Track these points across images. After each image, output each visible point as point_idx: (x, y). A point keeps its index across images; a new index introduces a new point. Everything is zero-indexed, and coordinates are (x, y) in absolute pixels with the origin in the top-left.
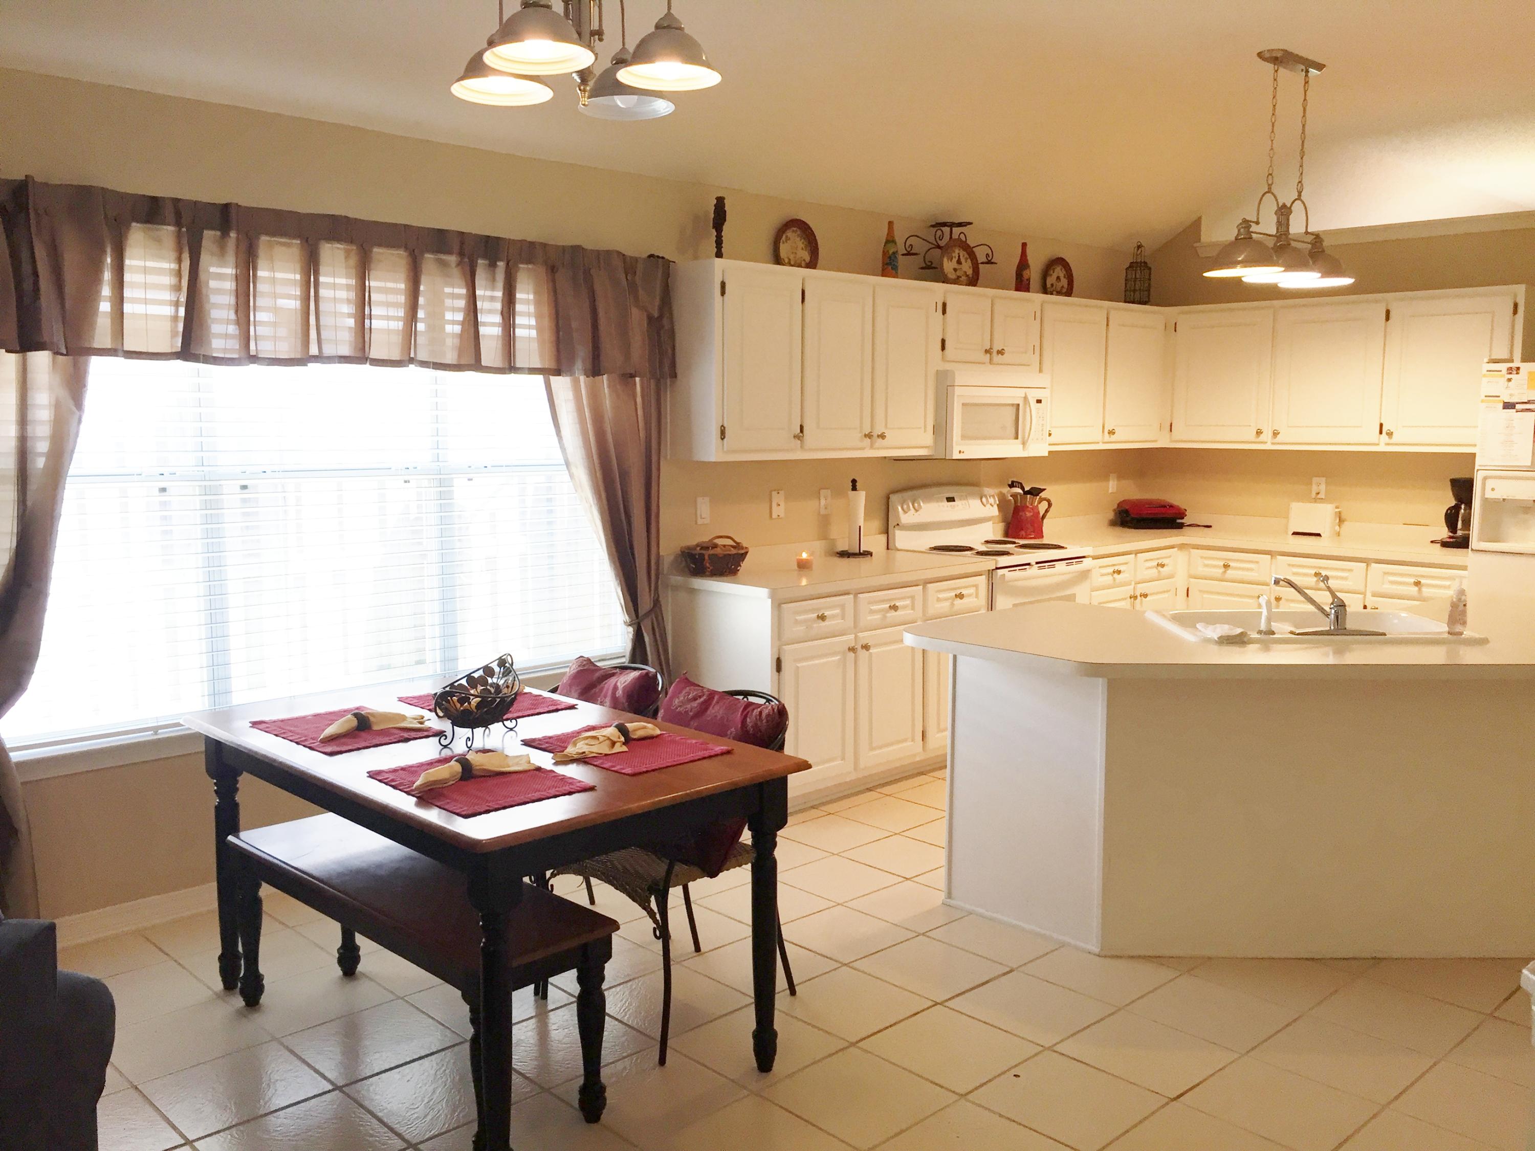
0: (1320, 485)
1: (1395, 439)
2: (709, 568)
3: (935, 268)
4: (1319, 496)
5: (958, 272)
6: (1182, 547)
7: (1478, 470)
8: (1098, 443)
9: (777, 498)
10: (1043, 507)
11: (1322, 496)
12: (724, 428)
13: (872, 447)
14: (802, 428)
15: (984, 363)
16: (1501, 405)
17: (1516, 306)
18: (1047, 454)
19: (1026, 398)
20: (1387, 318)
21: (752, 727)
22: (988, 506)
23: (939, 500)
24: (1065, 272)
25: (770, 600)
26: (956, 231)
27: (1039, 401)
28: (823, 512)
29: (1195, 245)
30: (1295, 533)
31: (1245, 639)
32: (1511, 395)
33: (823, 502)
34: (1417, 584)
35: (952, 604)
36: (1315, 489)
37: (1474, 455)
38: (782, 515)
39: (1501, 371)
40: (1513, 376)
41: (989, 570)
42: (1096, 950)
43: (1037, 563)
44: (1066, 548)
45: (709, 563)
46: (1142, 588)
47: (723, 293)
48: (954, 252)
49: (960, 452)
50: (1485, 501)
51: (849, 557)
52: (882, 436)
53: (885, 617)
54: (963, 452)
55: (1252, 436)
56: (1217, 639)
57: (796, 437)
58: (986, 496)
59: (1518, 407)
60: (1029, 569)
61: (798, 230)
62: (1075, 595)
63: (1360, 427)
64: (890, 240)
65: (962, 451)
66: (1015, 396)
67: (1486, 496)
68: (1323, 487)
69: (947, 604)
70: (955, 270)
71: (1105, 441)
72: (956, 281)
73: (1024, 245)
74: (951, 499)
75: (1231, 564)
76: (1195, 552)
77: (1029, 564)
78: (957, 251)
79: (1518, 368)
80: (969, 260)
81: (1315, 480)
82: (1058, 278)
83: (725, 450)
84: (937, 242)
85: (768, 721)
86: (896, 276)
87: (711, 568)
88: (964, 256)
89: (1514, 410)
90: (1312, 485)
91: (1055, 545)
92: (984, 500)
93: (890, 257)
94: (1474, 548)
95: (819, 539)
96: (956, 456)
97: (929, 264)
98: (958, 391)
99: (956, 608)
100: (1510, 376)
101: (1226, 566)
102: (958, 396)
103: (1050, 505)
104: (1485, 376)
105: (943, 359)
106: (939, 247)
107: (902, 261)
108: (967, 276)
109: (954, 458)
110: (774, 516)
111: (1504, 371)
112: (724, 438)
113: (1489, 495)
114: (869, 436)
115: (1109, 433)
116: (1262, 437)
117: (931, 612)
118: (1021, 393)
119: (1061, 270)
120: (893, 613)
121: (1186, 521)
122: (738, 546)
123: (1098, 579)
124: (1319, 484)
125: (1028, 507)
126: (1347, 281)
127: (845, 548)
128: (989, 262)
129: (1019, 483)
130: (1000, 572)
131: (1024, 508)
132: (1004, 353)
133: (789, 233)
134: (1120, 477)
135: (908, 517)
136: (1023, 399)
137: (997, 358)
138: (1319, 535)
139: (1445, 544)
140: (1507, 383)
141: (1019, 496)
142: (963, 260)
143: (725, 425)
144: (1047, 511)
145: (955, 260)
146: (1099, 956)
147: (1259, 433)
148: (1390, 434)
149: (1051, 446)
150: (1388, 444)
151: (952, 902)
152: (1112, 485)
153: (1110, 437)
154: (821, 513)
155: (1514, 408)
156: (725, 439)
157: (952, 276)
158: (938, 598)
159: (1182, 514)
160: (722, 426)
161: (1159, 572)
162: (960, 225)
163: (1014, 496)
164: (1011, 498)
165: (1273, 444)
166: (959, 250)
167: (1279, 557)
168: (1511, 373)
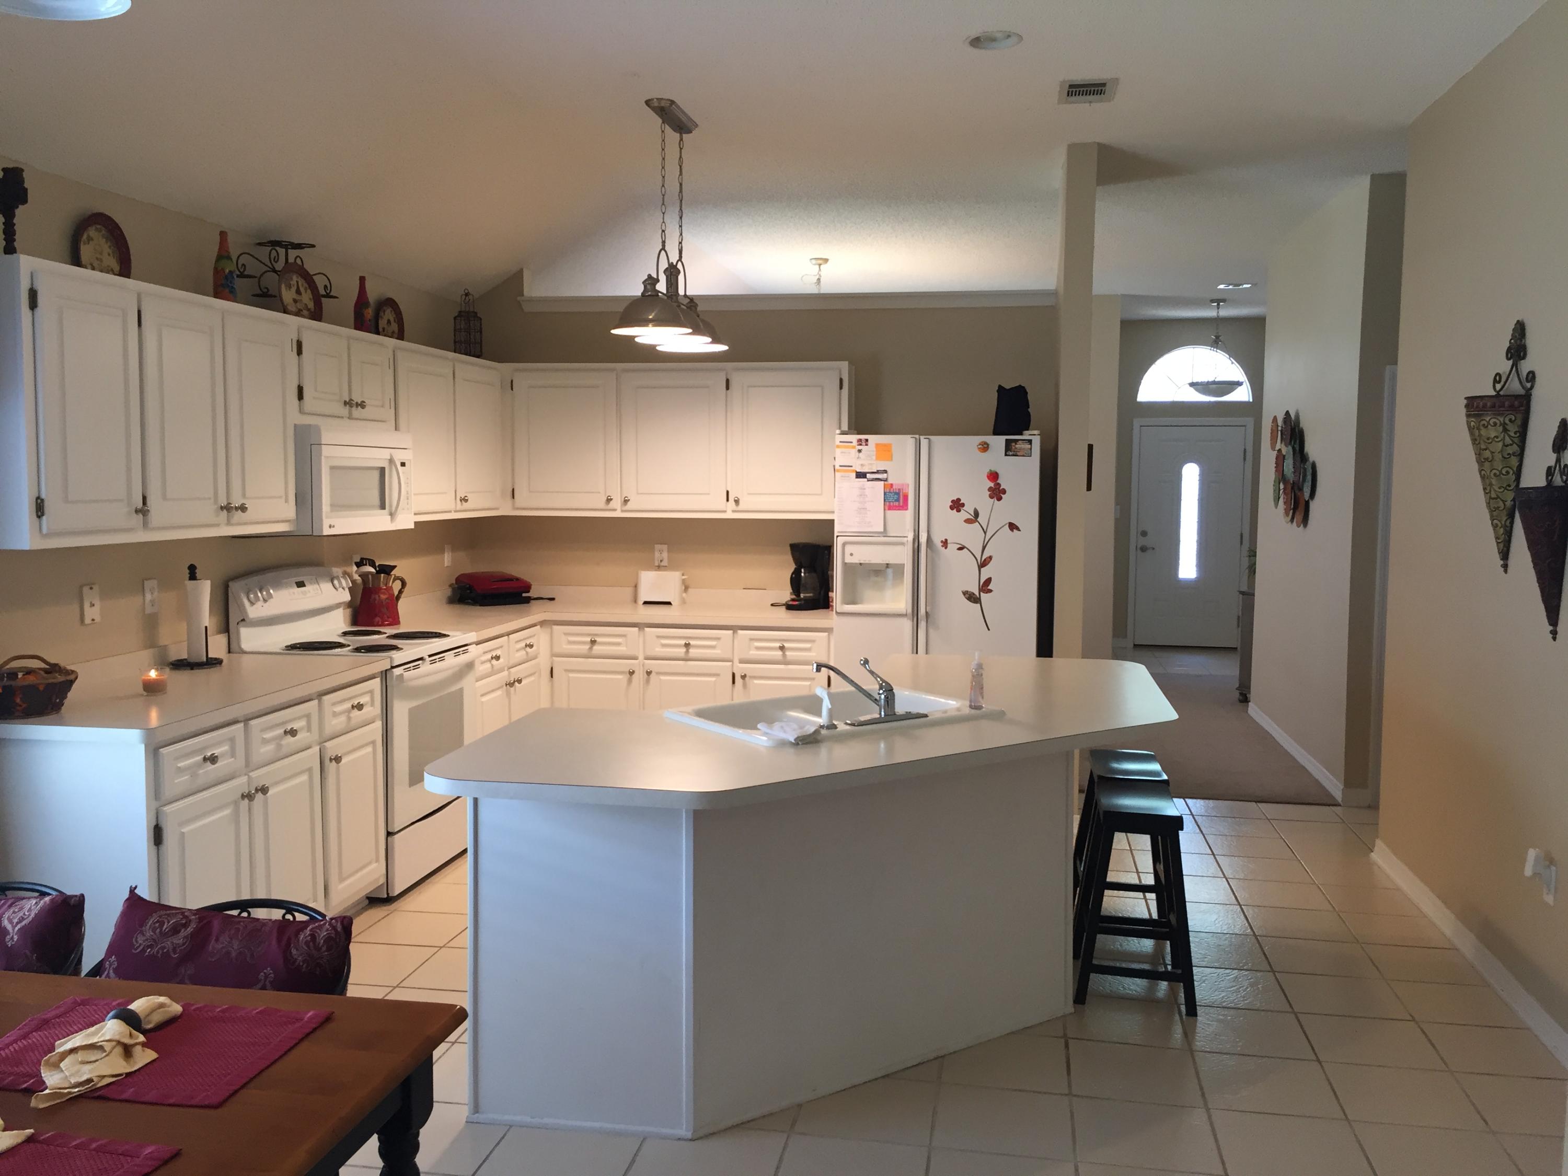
0: (662, 553)
1: (742, 506)
2: (20, 706)
3: (271, 296)
4: (662, 564)
5: (298, 304)
6: (543, 623)
7: (837, 536)
8: (450, 512)
9: (90, 596)
10: (397, 586)
11: (665, 563)
12: (42, 500)
13: (229, 523)
14: (144, 499)
15: (342, 417)
16: (854, 474)
17: (841, 380)
18: (412, 526)
19: (391, 461)
20: (727, 388)
21: (304, 961)
22: (341, 589)
23: (287, 586)
24: (394, 316)
25: (143, 746)
26: (293, 254)
27: (403, 464)
28: (149, 610)
29: (519, 298)
30: (646, 603)
31: (819, 738)
32: (862, 465)
33: (148, 597)
34: (782, 648)
35: (349, 718)
36: (657, 554)
37: (833, 521)
38: (98, 619)
39: (851, 442)
40: (863, 447)
41: (382, 672)
42: (689, 1135)
43: (430, 656)
44: (448, 636)
45: (21, 699)
46: (516, 673)
47: (33, 304)
48: (292, 279)
49: (330, 527)
50: (845, 565)
51: (192, 669)
52: (243, 508)
53: (279, 746)
54: (334, 527)
55: (602, 505)
56: (793, 741)
57: (137, 511)
58: (337, 578)
59: (868, 475)
60: (423, 664)
61: (103, 228)
62: (461, 690)
63: (708, 494)
64: (223, 255)
65: (332, 524)
66: (379, 457)
67: (846, 561)
68: (665, 555)
69: (343, 718)
70: (295, 301)
71: (458, 509)
72: (298, 314)
73: (362, 279)
74: (301, 584)
75: (598, 639)
76: (555, 628)
77: (421, 659)
78: (295, 278)
79: (867, 440)
80: (309, 291)
81: (657, 547)
82: (389, 322)
83: (45, 531)
84: (272, 264)
85: (328, 949)
86: (235, 300)
87: (24, 706)
88: (302, 285)
89: (866, 480)
90: (654, 552)
91: (436, 633)
92: (336, 582)
93: (226, 278)
94: (838, 611)
95: (146, 647)
96: (327, 531)
97: (266, 290)
98: (326, 451)
99: (354, 722)
100: (860, 447)
101: (593, 642)
102: (325, 457)
103: (404, 584)
104: (838, 447)
105: (301, 411)
106: (275, 271)
107: (238, 283)
108: (309, 310)
109: (325, 533)
110: (88, 621)
111: (855, 443)
112: (43, 514)
113: (848, 560)
114: (228, 508)
115: (461, 500)
116: (612, 504)
117: (328, 731)
118: (386, 454)
119: (391, 311)
120: (289, 739)
121: (531, 594)
122: (54, 668)
123: (482, 668)
124: (661, 551)
125: (381, 589)
126: (722, 348)
127: (184, 656)
128: (328, 296)
129: (369, 560)
130: (397, 671)
131: (377, 590)
132: (365, 406)
133: (92, 232)
134: (454, 549)
135: (255, 611)
136: (388, 461)
137: (357, 412)
138: (669, 603)
139: (789, 607)
140: (857, 453)
141: (370, 576)
142: (302, 289)
143: (43, 496)
144: (400, 592)
145: (294, 289)
146: (691, 1140)
147: (609, 500)
148: (737, 502)
149: (416, 516)
150: (734, 511)
151: (480, 1117)
152: (447, 558)
153: (462, 504)
154: (146, 613)
155: (866, 477)
156: (44, 518)
157: (292, 308)
158: (334, 712)
159: (528, 588)
160: (38, 498)
161: (527, 653)
162: (299, 246)
163: (364, 576)
164: (359, 578)
165: (622, 511)
166: (297, 277)
167: (647, 629)
168: (861, 445)
